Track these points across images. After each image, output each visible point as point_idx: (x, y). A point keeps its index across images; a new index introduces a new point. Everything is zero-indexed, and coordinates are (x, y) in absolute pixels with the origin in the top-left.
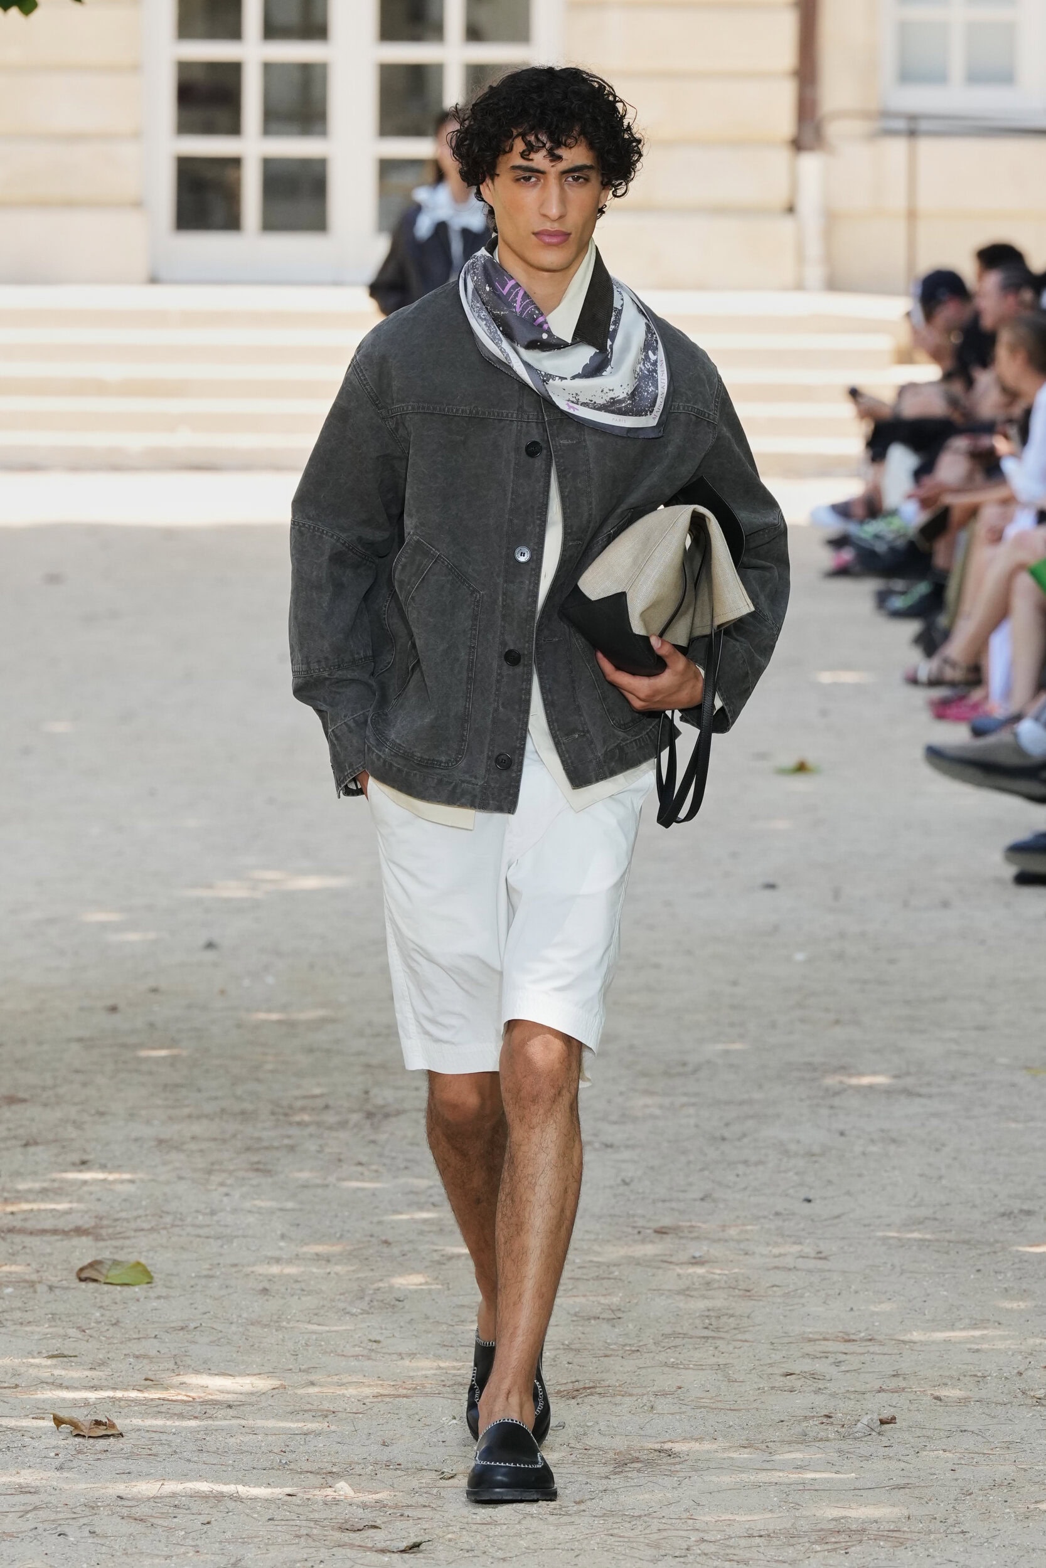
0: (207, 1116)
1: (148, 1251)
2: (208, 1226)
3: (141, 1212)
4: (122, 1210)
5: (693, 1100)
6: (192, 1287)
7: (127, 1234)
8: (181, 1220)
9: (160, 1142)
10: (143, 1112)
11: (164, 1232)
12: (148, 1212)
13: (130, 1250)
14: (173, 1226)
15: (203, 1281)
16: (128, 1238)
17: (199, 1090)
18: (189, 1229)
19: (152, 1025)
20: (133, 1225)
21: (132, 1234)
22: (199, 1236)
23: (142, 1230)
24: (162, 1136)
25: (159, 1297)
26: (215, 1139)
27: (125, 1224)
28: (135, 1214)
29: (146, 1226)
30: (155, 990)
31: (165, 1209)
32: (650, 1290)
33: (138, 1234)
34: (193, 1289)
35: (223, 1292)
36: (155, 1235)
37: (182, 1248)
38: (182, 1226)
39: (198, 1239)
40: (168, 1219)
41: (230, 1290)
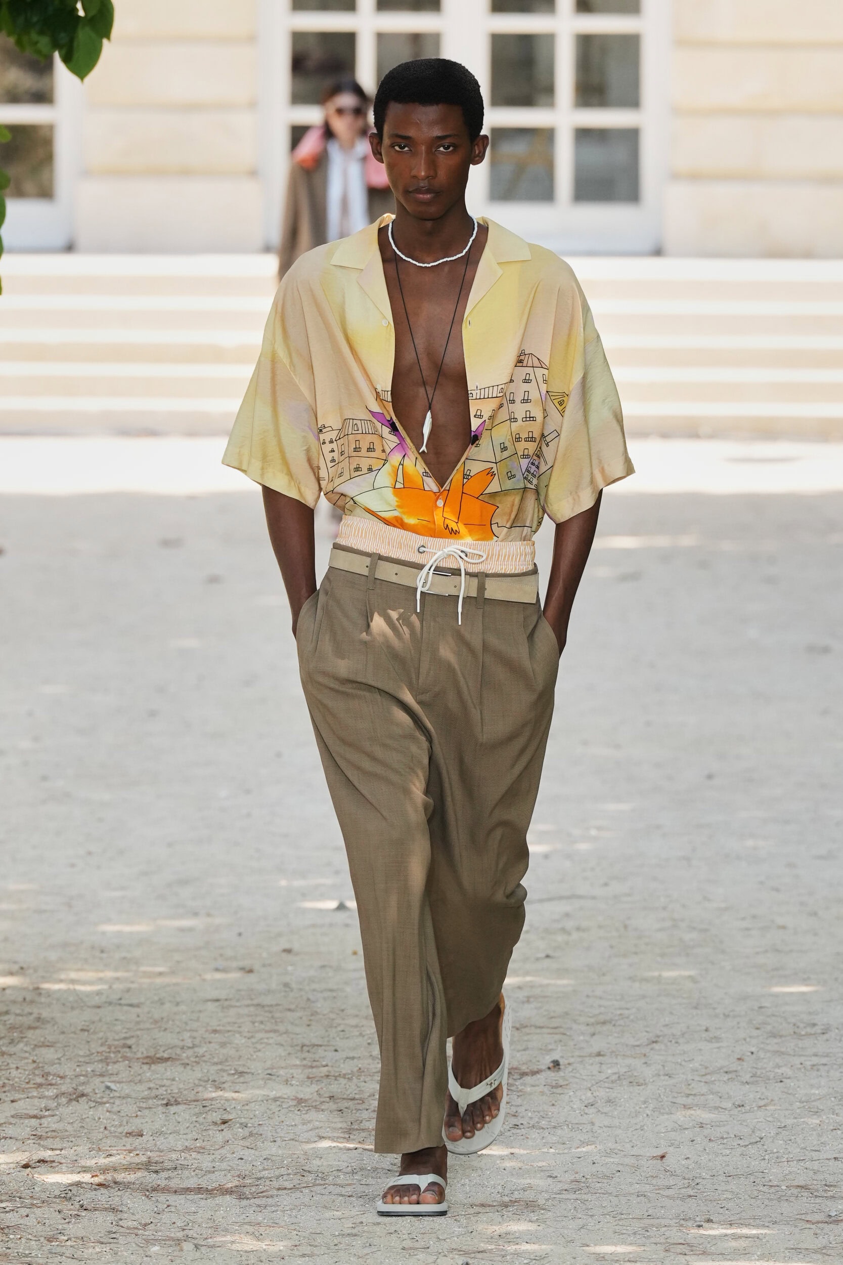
0: (344, 1076)
1: (291, 1210)
2: (350, 1185)
3: (283, 1171)
4: (264, 1169)
5: (824, 1061)
6: (335, 1245)
7: (270, 1193)
8: (322, 1178)
9: (300, 1101)
10: (282, 1072)
11: (306, 1191)
12: (290, 1171)
13: (274, 1209)
14: (314, 1185)
15: (347, 1240)
16: (272, 1196)
17: (336, 1051)
18: (331, 1188)
19: (286, 985)
20: (276, 1184)
21: (275, 1192)
22: (342, 1195)
23: (285, 1189)
24: (301, 1096)
25: (304, 1256)
26: (354, 1099)
27: (268, 1183)
28: (277, 1173)
29: (288, 1185)
30: (288, 951)
31: (306, 1168)
32: (787, 1249)
33: (280, 1192)
34: (337, 1247)
35: (367, 1251)
36: (298, 1194)
37: (325, 1207)
38: (324, 1184)
39: (341, 1198)
40: (310, 1178)
41: (374, 1249)
